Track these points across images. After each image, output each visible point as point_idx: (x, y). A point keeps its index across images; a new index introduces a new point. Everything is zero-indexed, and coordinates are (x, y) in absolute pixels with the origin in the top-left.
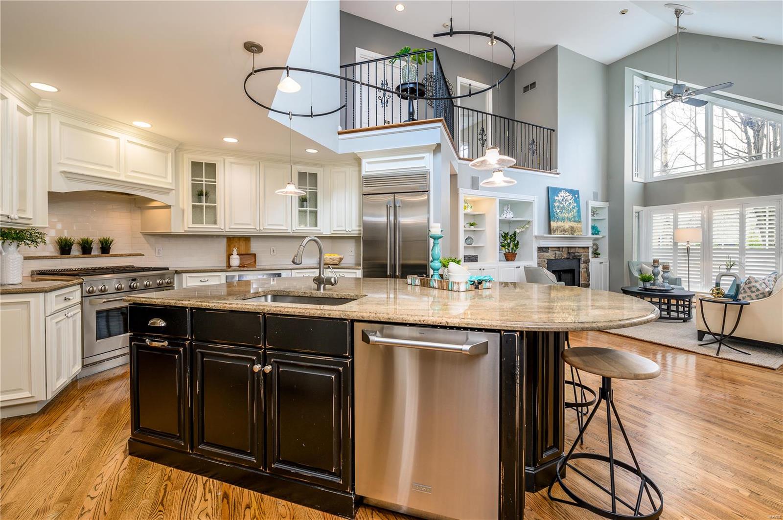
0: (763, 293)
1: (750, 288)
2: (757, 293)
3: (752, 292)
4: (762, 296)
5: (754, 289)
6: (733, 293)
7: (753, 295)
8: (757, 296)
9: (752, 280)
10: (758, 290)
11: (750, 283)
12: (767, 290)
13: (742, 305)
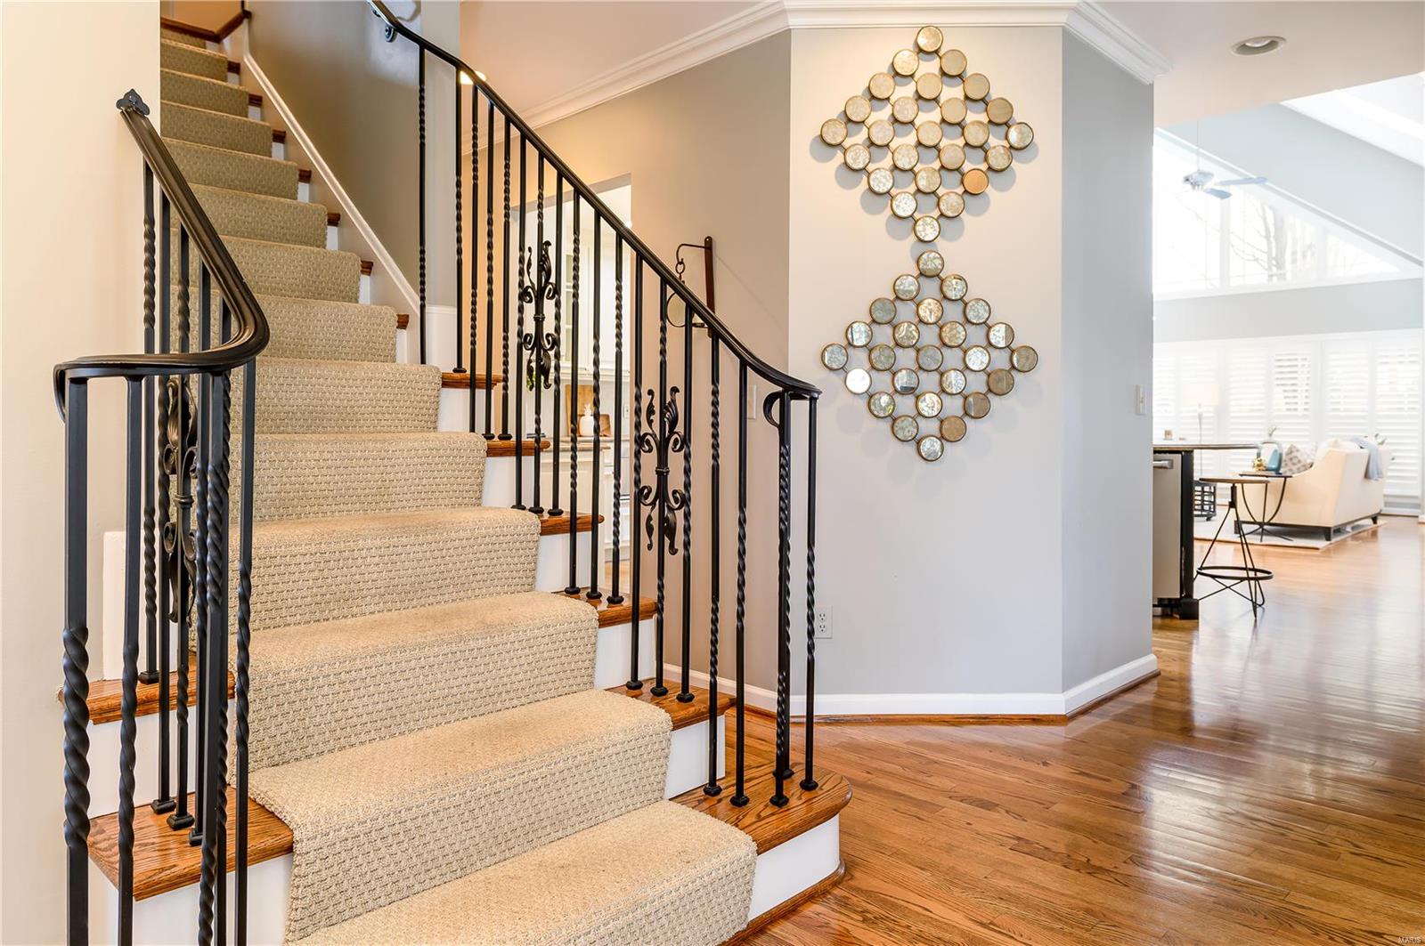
0: (1304, 466)
1: (1291, 459)
2: (1299, 465)
3: (1294, 464)
4: (1303, 468)
5: (1295, 461)
6: (1274, 466)
7: (1294, 468)
8: (1298, 469)
9: (1293, 449)
10: (1299, 461)
11: (1291, 452)
12: (1309, 461)
13: (1286, 477)
